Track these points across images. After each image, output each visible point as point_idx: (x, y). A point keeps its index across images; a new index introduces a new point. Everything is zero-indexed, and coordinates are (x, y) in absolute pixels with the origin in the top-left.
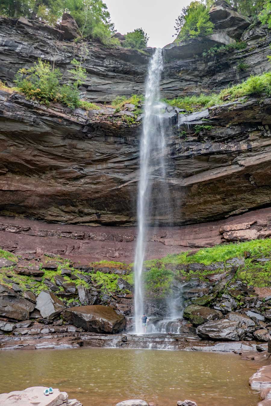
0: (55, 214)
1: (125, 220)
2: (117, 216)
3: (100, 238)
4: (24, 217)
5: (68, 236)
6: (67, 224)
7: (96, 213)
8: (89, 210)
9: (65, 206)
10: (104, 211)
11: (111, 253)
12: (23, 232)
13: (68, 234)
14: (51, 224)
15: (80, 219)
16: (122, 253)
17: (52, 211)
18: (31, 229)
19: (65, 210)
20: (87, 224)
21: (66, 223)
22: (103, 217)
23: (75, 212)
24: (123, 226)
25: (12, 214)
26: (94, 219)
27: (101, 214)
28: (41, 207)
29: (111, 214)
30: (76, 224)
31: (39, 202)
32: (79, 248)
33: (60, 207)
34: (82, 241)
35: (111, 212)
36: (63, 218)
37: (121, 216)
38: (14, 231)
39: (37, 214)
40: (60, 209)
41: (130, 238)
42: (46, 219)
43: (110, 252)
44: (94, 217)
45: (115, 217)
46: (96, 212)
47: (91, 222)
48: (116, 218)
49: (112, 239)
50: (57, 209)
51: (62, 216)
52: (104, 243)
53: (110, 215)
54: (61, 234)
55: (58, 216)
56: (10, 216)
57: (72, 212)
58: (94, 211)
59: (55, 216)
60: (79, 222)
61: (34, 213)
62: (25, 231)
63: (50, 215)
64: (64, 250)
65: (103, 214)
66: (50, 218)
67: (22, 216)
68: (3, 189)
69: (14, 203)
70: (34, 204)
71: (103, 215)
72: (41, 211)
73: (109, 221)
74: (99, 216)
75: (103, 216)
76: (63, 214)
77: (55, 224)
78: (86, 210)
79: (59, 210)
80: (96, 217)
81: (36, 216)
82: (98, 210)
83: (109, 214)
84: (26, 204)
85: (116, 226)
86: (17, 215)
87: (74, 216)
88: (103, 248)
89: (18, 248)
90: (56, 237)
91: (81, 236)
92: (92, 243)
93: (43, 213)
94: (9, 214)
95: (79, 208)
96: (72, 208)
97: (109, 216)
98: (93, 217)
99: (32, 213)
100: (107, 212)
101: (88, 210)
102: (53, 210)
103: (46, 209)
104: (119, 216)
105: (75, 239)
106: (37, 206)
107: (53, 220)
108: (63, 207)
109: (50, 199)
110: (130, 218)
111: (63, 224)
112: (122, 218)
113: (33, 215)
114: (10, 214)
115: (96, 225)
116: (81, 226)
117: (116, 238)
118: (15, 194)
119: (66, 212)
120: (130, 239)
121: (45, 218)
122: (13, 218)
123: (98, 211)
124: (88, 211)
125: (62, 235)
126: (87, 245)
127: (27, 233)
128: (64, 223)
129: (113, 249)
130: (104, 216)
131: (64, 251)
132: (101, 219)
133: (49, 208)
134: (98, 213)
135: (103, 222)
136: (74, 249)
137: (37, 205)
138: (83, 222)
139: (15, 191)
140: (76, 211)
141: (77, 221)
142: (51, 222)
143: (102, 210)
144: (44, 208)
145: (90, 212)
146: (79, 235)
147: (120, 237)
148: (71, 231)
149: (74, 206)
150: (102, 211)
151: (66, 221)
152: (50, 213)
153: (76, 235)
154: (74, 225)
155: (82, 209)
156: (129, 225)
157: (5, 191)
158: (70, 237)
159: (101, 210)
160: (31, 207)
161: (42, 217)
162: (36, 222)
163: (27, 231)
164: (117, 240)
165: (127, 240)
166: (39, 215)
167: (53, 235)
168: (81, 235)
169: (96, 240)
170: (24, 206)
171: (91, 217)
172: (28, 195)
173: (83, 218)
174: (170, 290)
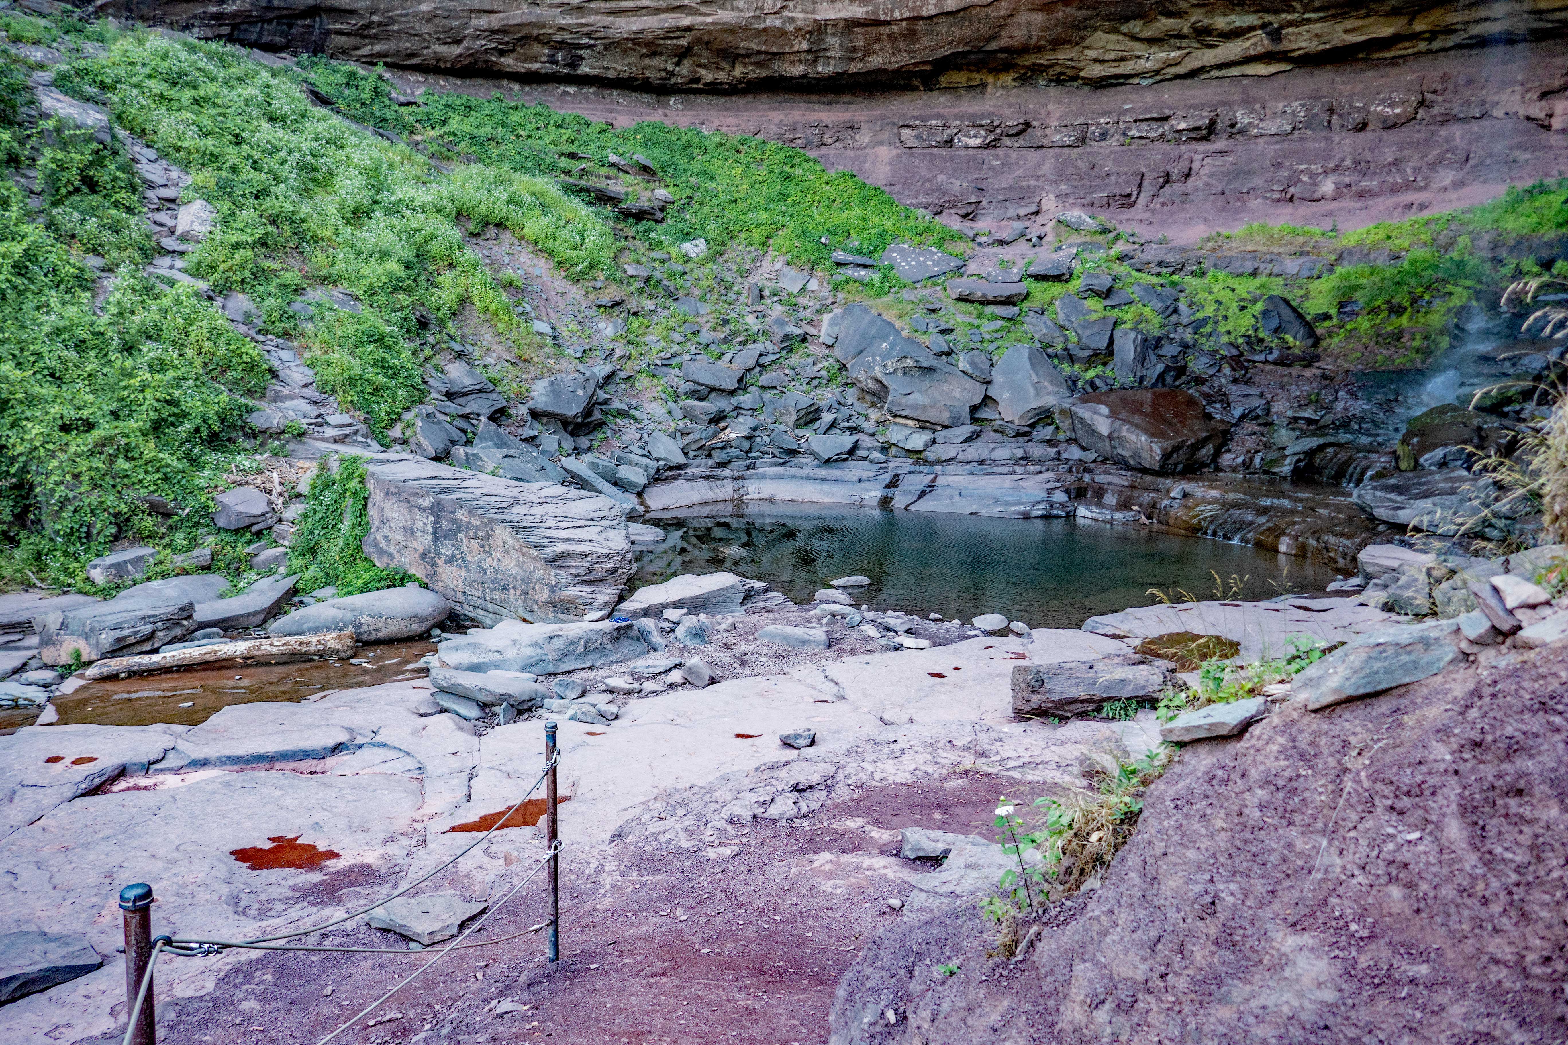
0: (1112, 56)
1: (1387, 31)
2: (1349, 24)
3: (1271, 126)
4: (1014, 80)
5: (1153, 134)
6: (1162, 81)
7: (1263, 26)
8: (1233, 17)
9: (1140, 23)
10: (1289, 12)
11: (1305, 183)
12: (1007, 141)
13: (1154, 125)
14: (1106, 91)
15: (1207, 57)
16: (1347, 180)
17: (1098, 45)
18: (1034, 123)
19: (1142, 35)
20: (1235, 71)
21: (1158, 78)
22: (1292, 38)
23: (1180, 36)
24: (1387, 55)
25: (977, 78)
26: (1260, 49)
27: (1281, 28)
28: (1057, 43)
29: (1321, 19)
30: (1193, 74)
31: (1046, 29)
32: (1188, 175)
33: (1124, 28)
34: (1202, 147)
35: (1322, 15)
36: (1143, 61)
37: (1370, 20)
38: (978, 141)
39: (1052, 66)
40: (1125, 34)
41: (1398, 111)
42: (1083, 78)
43: (1300, 181)
44: (1259, 42)
45: (1340, 27)
46: (1260, 22)
47: (1247, 60)
48: (1346, 31)
49: (1321, 123)
50: (1113, 37)
51: (1139, 57)
52: (1286, 145)
53: (1318, 25)
54: (1130, 129)
55: (1123, 59)
56: (970, 87)
57: (1171, 36)
58: (1251, 20)
59: (1115, 61)
60: (1203, 67)
61: (1041, 65)
62: (1013, 135)
63: (1096, 60)
64: (1129, 191)
65: (1291, 24)
66: (1097, 71)
67: (1007, 79)
68: (924, 13)
69: (968, 48)
70: (1030, 37)
71: (1291, 30)
72: (1063, 55)
73: (1321, 47)
74: (1275, 35)
75: (1293, 34)
76: (1139, 48)
77: (1119, 88)
78: (1221, 22)
79: (1121, 37)
80: (1266, 42)
81: (1051, 72)
82: (1268, 11)
83: (1316, 21)
84: (1004, 42)
85: (1358, 60)
86: (990, 80)
87: (1180, 48)
88: (1278, 166)
89: (984, 203)
90: (1113, 142)
91: (1198, 129)
92: (1240, 150)
93: (1071, 60)
94: (964, 80)
95: (1193, 19)
96: (1165, 24)
97: (1317, 27)
98: (1252, 41)
99: (1034, 64)
100: (1307, 16)
101: (1228, 19)
102: (1102, 44)
103: (1077, 44)
104: (1360, 23)
105: (1178, 141)
106: (1042, 42)
107: (1110, 77)
108: (1135, 27)
109: (1080, 9)
110: (1410, 23)
111: (1145, 82)
112: (1372, 29)
113: (1037, 70)
114: (969, 80)
115: (1273, 69)
116: (1214, 82)
117: (1341, 116)
118: (963, 18)
119: (1151, 41)
120: (1398, 115)
121: (1082, 74)
122: (979, 90)
123: (1268, 18)
124: (1229, 24)
125: (1134, 133)
126: (1219, 161)
127: (1020, 142)
128: (1151, 81)
129: (1317, 168)
130: (1296, 30)
131: (1129, 195)
132: (1286, 45)
133: (1083, 39)
134: (1271, 24)
135: (1296, 54)
136: (1167, 182)
137: (1039, 38)
138: (1220, 66)
139: (959, 11)
140: (1185, 30)
141: (1197, 64)
142: (1101, 84)
143: (1283, 11)
144: (1069, 42)
145: (1238, 24)
146: (1192, 124)
147: (1358, 110)
148: (1167, 112)
149: (1170, 15)
150: (1284, 16)
151: (1157, 72)
152: (1092, 54)
153: (1183, 126)
154: (1188, 82)
155: (1206, 21)
156: (1410, 51)
157: (930, 18)
158: (1162, 135)
159: (1277, 12)
160: (1025, 49)
161: (1069, 72)
162: (1054, 91)
163: (1018, 134)
164: (1342, 126)
165: (1384, 121)
166: (1058, 69)
167: (1104, 136)
168: (1200, 123)
169: (1256, 137)
170: (1002, 50)
171: (1248, 44)
172: (1002, 13)
173: (1218, 51)
174: (1439, 338)
